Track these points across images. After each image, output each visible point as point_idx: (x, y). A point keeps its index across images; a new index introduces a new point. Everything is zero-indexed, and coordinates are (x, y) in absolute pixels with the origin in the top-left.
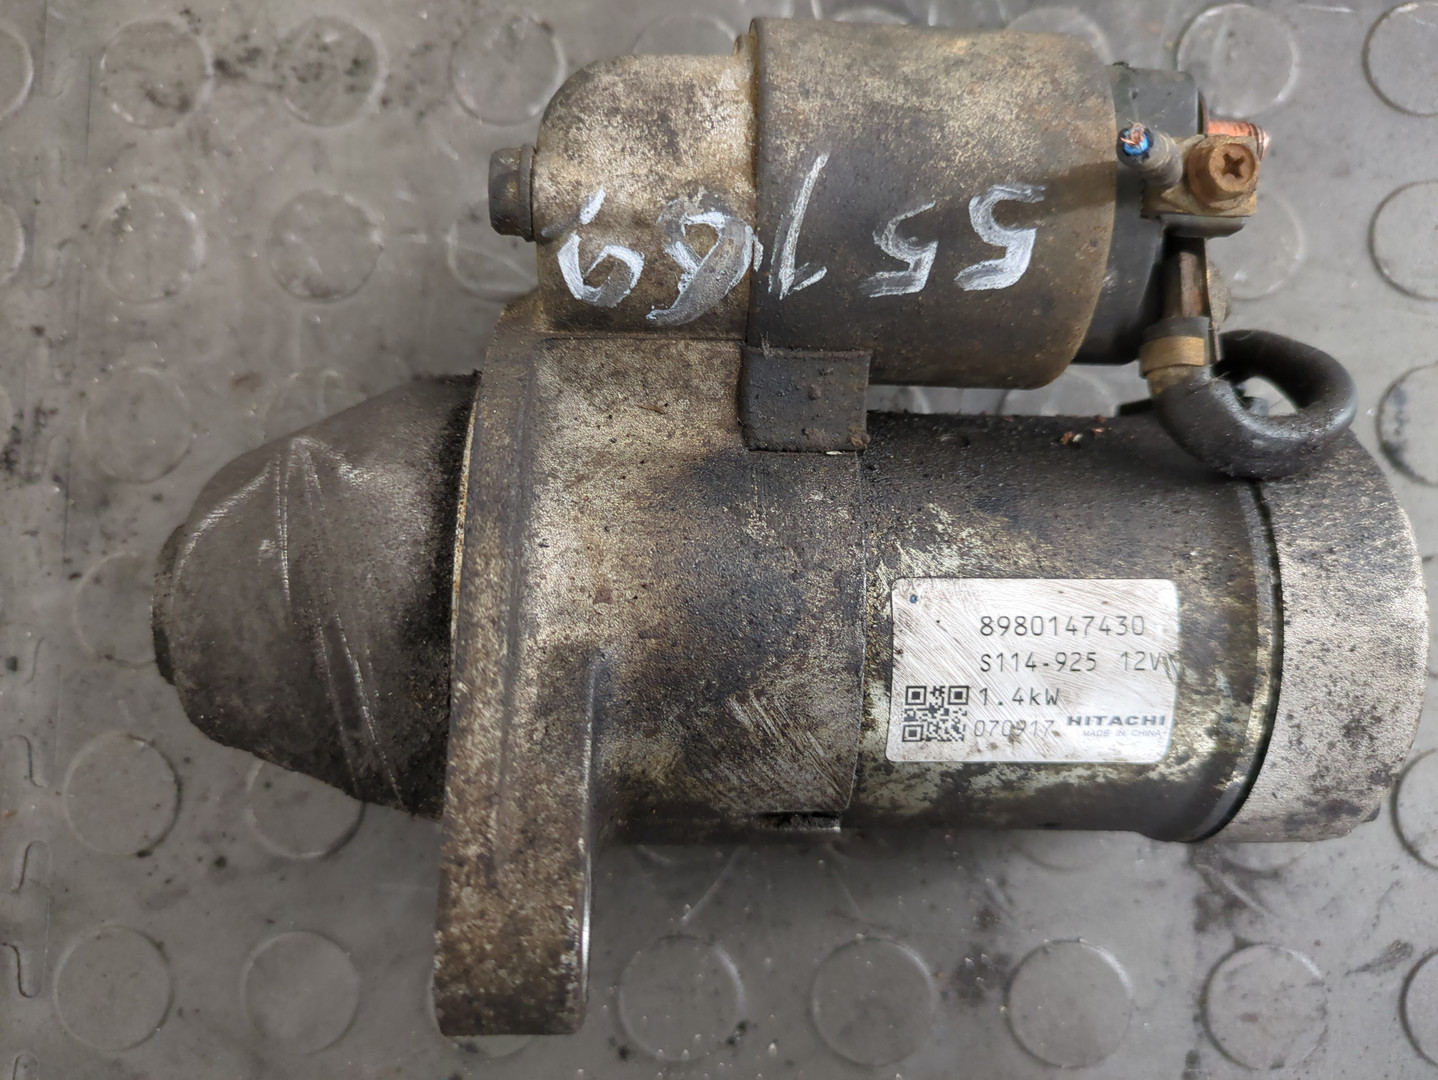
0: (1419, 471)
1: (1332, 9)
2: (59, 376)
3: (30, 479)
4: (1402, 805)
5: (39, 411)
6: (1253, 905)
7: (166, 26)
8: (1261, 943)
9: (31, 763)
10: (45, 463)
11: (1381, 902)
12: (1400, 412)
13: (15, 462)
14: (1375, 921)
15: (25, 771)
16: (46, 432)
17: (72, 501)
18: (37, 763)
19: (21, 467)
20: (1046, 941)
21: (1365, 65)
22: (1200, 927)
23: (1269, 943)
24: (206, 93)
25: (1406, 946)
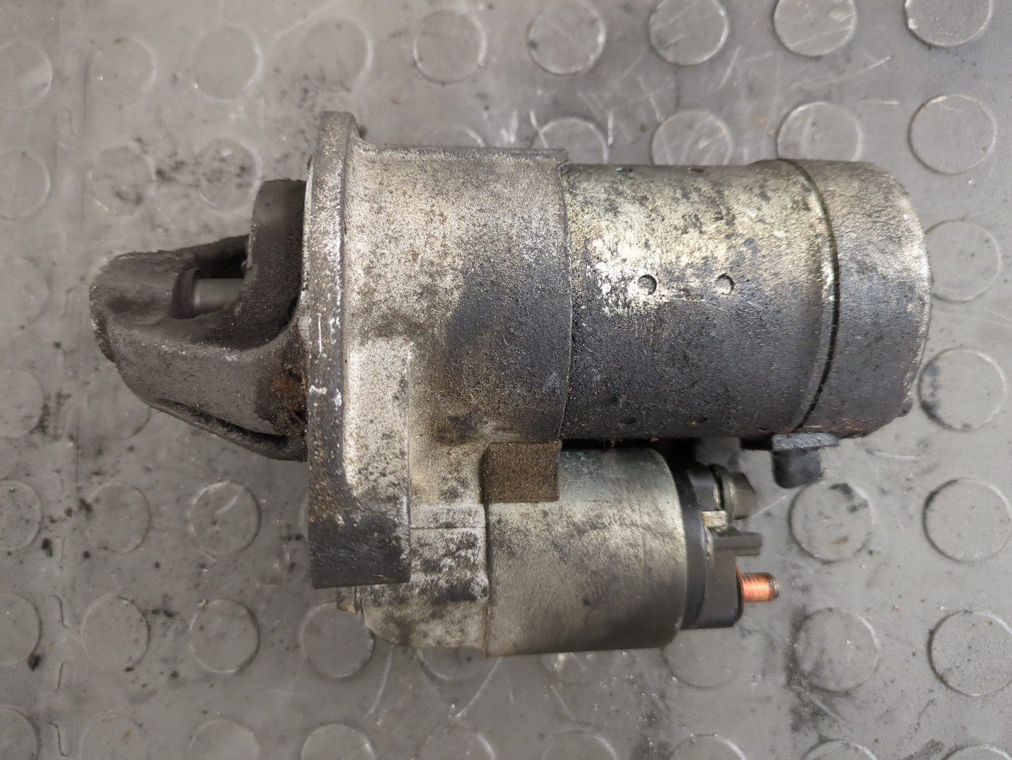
0: (948, 421)
1: (885, 103)
2: (70, 374)
3: (56, 438)
4: (935, 649)
5: (59, 396)
6: (832, 714)
7: (126, 149)
8: (837, 740)
9: (62, 613)
10: (64, 428)
11: (920, 714)
12: (935, 381)
13: (47, 427)
14: (917, 727)
15: (58, 618)
16: (64, 409)
17: (80, 451)
18: (66, 613)
19: (51, 430)
20: (692, 735)
21: (909, 140)
22: (795, 728)
23: (843, 740)
24: (152, 191)
25: (938, 743)
